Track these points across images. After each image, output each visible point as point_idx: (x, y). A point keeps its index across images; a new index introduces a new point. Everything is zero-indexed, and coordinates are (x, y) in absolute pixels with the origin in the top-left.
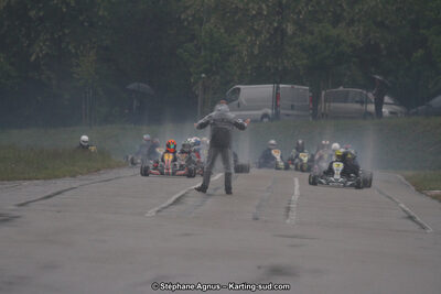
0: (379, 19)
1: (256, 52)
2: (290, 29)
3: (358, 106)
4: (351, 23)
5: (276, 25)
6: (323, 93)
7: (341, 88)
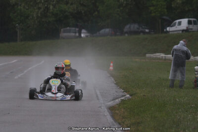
0: (82, 2)
1: (39, 15)
2: (51, 7)
3: (74, 34)
4: (72, 4)
5: (46, 5)
6: (62, 30)
7: (68, 28)
